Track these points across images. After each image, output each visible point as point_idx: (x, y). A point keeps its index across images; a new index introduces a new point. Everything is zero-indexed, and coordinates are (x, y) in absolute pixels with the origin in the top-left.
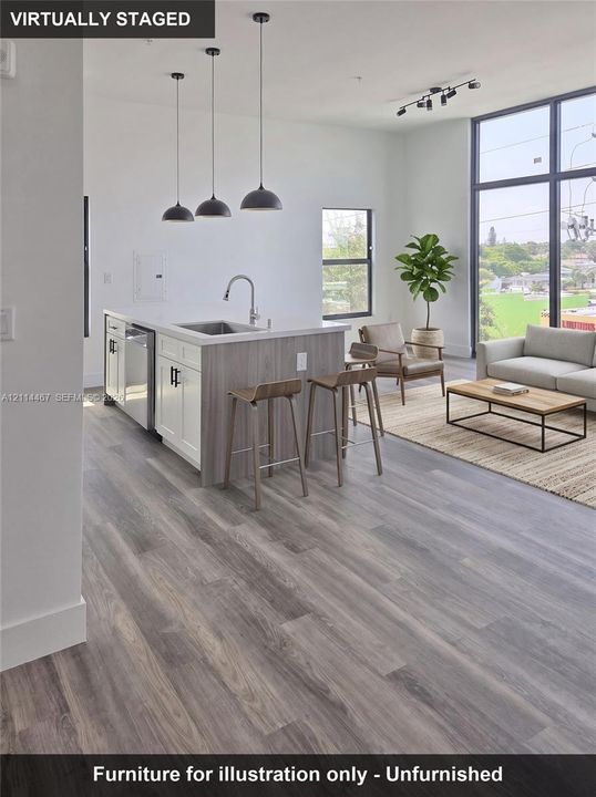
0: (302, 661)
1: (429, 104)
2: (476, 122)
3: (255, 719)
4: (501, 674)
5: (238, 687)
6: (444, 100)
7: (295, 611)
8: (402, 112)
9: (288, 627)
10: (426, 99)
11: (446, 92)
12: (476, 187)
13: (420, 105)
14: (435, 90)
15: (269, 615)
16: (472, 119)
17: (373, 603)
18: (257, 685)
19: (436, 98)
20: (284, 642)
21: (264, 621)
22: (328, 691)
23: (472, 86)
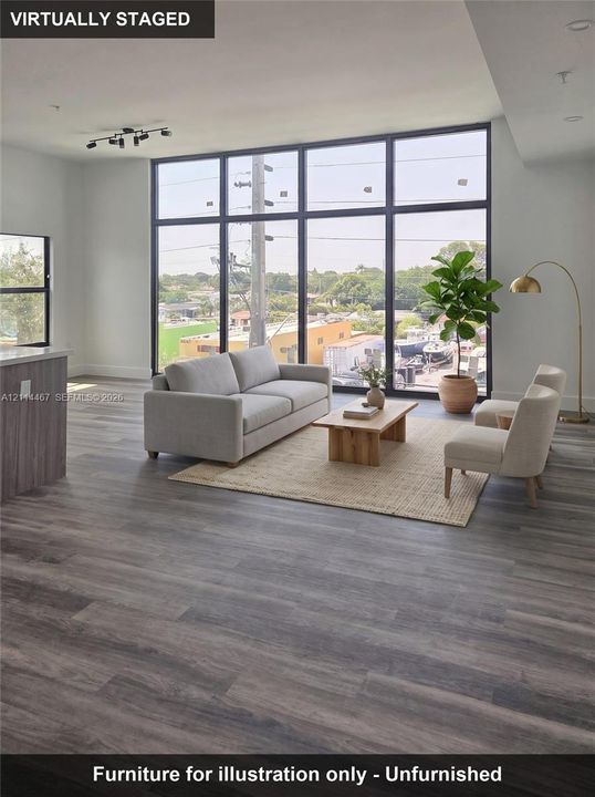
0: (104, 634)
1: (122, 142)
2: (155, 163)
3: (81, 686)
4: (258, 590)
5: (54, 671)
6: (136, 141)
7: (80, 603)
8: (92, 145)
9: (79, 617)
10: (118, 138)
11: (139, 134)
12: (156, 223)
13: (112, 142)
14: (127, 131)
15: (54, 614)
16: (152, 160)
17: (145, 577)
18: (70, 664)
19: (129, 139)
20: (81, 628)
21: (55, 621)
22: (136, 645)
23: (165, 133)
